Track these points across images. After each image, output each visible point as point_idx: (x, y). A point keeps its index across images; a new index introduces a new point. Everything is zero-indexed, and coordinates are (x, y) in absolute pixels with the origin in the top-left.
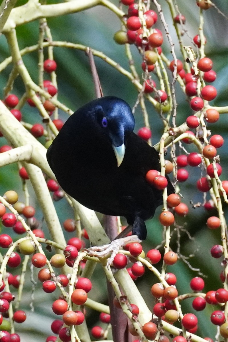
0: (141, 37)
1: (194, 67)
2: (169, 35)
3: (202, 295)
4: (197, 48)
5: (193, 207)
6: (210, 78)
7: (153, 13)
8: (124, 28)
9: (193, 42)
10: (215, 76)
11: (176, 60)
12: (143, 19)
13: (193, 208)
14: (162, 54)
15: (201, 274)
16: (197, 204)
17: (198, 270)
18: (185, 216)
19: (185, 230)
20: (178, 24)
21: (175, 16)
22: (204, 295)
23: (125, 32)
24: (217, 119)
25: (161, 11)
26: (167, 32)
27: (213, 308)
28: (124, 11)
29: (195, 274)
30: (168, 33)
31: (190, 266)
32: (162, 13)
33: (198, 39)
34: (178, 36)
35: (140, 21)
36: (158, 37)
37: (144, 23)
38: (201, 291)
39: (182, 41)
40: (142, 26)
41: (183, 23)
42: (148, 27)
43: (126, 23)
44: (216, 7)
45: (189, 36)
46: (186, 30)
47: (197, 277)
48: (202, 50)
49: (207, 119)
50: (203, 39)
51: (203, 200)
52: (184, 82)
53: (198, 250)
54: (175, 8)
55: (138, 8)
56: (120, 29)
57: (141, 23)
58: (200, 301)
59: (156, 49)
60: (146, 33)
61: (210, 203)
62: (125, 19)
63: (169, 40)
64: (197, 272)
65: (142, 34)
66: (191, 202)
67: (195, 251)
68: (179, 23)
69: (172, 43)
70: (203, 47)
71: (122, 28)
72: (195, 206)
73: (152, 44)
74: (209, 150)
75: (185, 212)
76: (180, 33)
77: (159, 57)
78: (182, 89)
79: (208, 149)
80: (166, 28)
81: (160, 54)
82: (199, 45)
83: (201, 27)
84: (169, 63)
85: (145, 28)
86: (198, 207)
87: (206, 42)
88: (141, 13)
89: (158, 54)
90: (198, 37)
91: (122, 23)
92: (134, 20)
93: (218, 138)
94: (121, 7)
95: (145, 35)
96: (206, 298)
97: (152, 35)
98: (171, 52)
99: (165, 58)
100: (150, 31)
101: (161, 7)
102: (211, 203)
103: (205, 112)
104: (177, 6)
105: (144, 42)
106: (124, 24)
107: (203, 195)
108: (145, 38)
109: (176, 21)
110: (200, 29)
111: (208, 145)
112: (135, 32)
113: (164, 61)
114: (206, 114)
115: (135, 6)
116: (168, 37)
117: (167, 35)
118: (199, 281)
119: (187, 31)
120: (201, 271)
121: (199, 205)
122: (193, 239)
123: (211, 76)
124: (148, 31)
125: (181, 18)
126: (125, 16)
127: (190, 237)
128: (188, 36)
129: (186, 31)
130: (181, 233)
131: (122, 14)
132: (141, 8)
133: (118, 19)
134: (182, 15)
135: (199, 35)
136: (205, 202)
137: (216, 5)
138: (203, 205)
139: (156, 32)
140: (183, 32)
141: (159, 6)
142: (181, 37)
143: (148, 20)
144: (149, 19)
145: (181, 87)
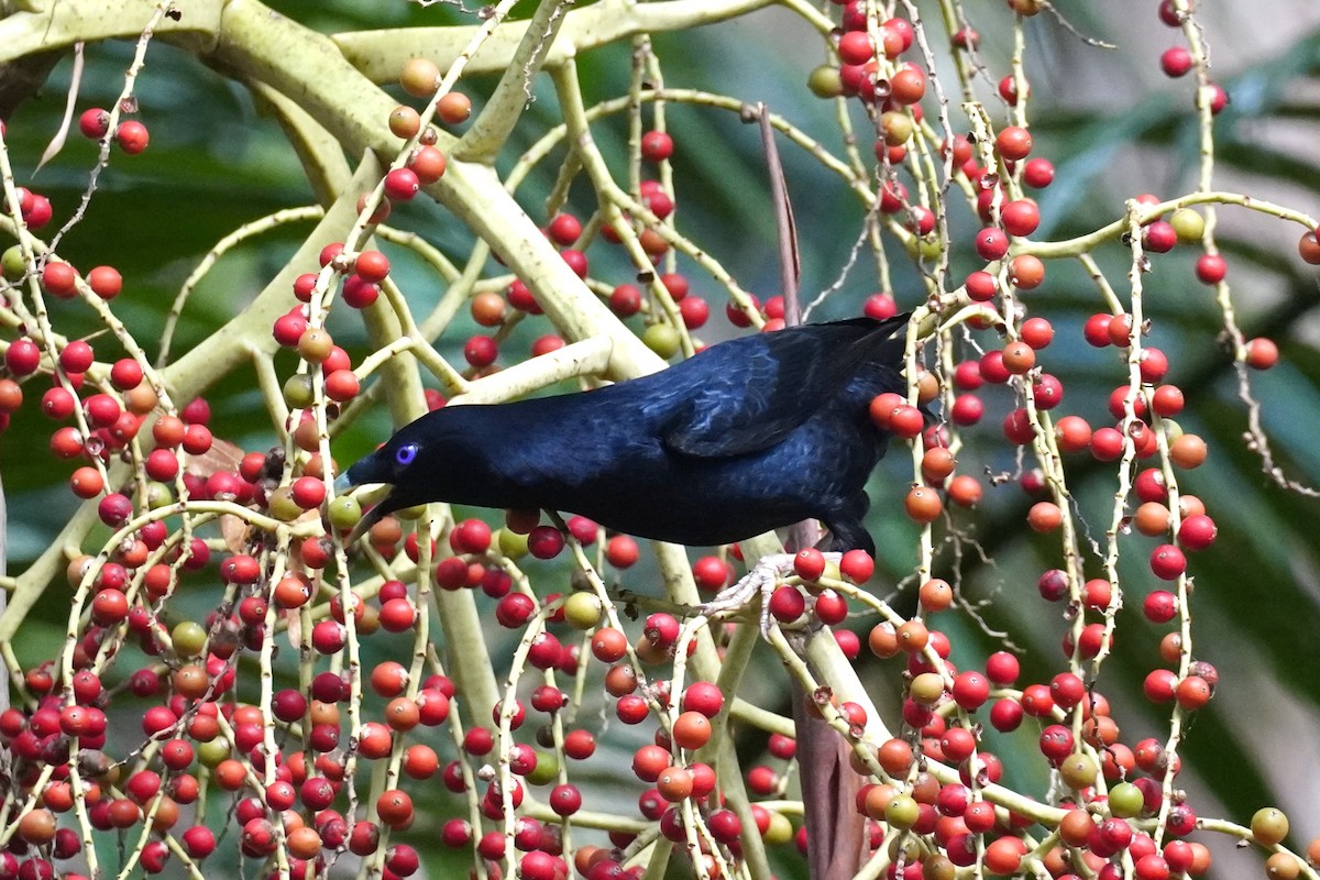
0: (872, 79)
1: (986, 154)
2: (936, 79)
3: (1012, 696)
4: (1008, 108)
5: (992, 481)
6: (1040, 177)
7: (902, 25)
8: (835, 61)
9: (998, 93)
10: (1052, 172)
11: (951, 137)
12: (877, 36)
13: (992, 486)
14: (923, 121)
15: (1009, 644)
16: (1000, 475)
17: (1003, 635)
18: (974, 507)
19: (972, 541)
20: (962, 53)
21: (955, 31)
22: (1019, 694)
23: (835, 68)
24: (1040, 280)
25: (919, 21)
26: (933, 71)
27: (1039, 724)
28: (833, 19)
29: (996, 645)
30: (933, 75)
31: (984, 626)
32: (920, 27)
33: (1012, 85)
34: (962, 78)
35: (871, 41)
36: (912, 81)
37: (881, 48)
38: (1011, 685)
39: (970, 89)
40: (874, 53)
41: (975, 49)
42: (891, 56)
43: (837, 46)
44: (1053, 10)
45: (989, 79)
46: (981, 65)
47: (1002, 653)
48: (1020, 111)
49: (1015, 280)
50: (1021, 85)
51: (1017, 467)
52: (974, 188)
53: (999, 589)
54: (956, 12)
55: (867, 10)
56: (823, 61)
57: (873, 46)
58: (1009, 709)
59: (910, 107)
60: (884, 70)
61: (1034, 476)
62: (837, 38)
63: (935, 90)
64: (1000, 639)
65: (876, 72)
66: (987, 469)
67: (991, 594)
68: (965, 47)
69: (942, 98)
70: (1021, 104)
71: (828, 59)
72: (996, 479)
73: (900, 97)
74: (1018, 353)
75: (975, 499)
76: (966, 71)
77: (917, 128)
78: (969, 205)
79: (1015, 351)
80: (930, 62)
81: (917, 121)
82: (1012, 99)
83: (1018, 56)
84: (939, 143)
85: (882, 58)
86: (1003, 481)
87: (1029, 94)
88: (872, 23)
89: (912, 120)
90: (1012, 80)
91: (829, 47)
92: (857, 40)
93: (1041, 326)
94: (827, 10)
95: (882, 76)
96: (1024, 702)
97: (899, 75)
98: (941, 119)
99: (930, 132)
100: (894, 66)
101: (919, 12)
102: (1039, 476)
103: (1011, 264)
104: (960, 8)
105: (880, 91)
106: (833, 48)
107: (1016, 455)
108: (882, 83)
109: (958, 43)
110: (1016, 62)
111: (1016, 341)
112: (859, 69)
113: (927, 138)
114: (1014, 269)
115: (860, 7)
116: (934, 84)
117: (931, 78)
118: (1006, 661)
119: (983, 67)
120: (1010, 639)
121: (1005, 477)
122: (991, 561)
123: (1041, 172)
124: (889, 64)
125: (969, 35)
126: (835, 31)
127: (984, 559)
128: (985, 79)
129: (980, 68)
130: (964, 547)
131: (829, 25)
132: (872, 11)
133: (821, 38)
134: (973, 30)
135: (1012, 75)
136: (1020, 472)
137: (1053, 6)
138: (1015, 478)
139: (908, 67)
140: (974, 68)
141: (914, 11)
142: (969, 82)
143: (890, 39)
144: (893, 36)
145: (968, 200)
